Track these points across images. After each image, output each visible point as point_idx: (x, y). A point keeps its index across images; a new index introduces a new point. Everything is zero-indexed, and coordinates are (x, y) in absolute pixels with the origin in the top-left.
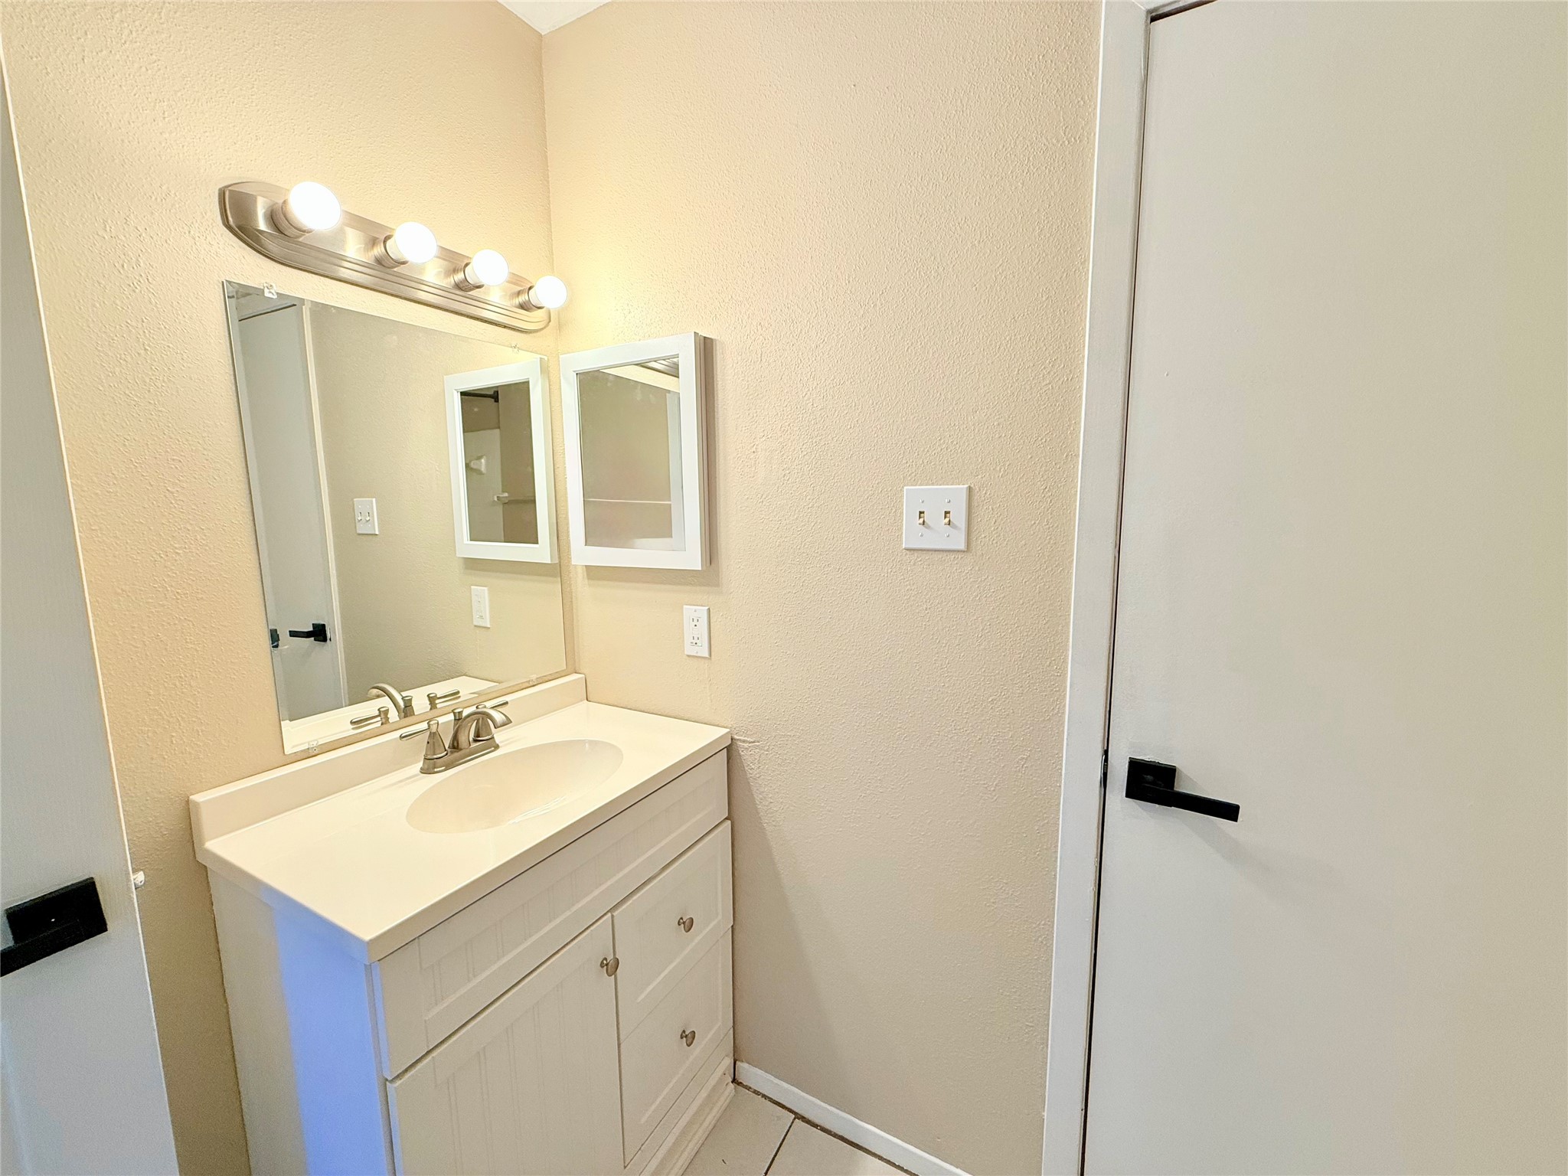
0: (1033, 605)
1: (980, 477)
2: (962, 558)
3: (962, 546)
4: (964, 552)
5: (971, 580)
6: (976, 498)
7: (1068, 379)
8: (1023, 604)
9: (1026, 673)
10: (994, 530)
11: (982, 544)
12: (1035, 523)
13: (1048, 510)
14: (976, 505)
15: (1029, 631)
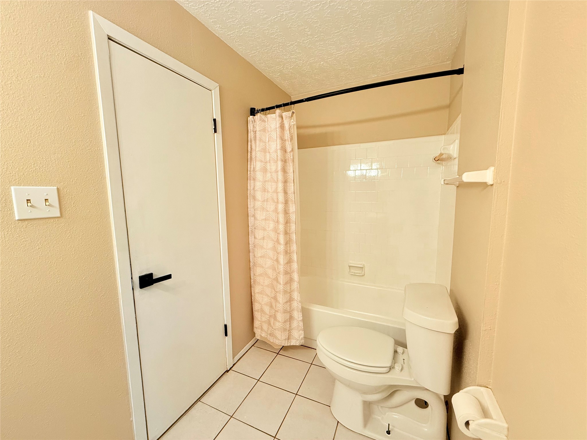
0: (97, 235)
1: (62, 183)
2: (58, 220)
3: (58, 215)
4: (59, 217)
5: (65, 229)
6: (62, 193)
7: (97, 149)
8: (92, 235)
9: (98, 262)
10: (74, 206)
11: (69, 213)
12: (92, 203)
13: (97, 198)
14: (62, 196)
15: (97, 245)
